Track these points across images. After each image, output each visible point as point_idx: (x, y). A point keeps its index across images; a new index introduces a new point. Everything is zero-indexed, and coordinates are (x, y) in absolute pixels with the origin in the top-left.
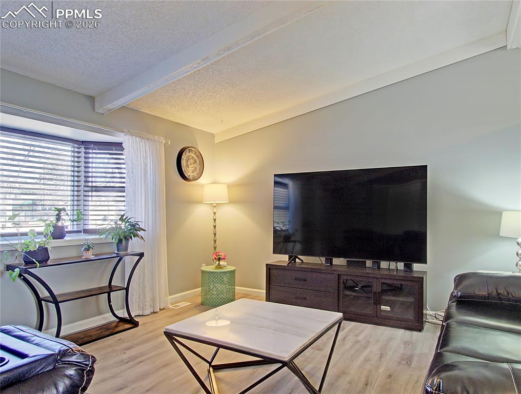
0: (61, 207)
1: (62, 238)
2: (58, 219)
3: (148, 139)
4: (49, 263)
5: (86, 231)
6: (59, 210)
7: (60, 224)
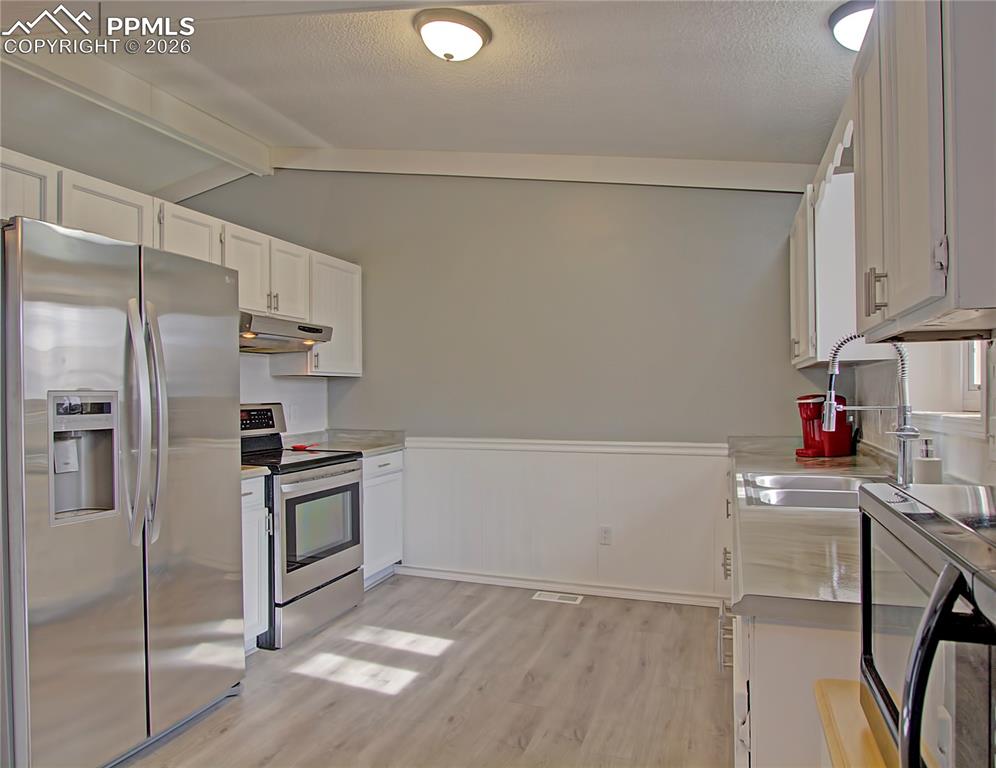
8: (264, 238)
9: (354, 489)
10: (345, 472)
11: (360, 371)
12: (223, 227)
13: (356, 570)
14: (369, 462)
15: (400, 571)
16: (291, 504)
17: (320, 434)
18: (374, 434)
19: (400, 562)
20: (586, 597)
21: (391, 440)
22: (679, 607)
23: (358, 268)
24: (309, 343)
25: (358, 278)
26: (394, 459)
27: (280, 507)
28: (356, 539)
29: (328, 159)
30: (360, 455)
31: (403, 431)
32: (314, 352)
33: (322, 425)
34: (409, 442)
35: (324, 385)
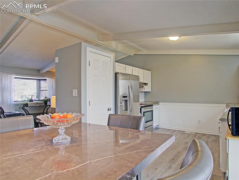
0: (33, 95)
1: (33, 102)
2: (32, 98)
3: (53, 78)
4: (28, 106)
5: (40, 100)
6: (32, 96)
7: (32, 99)
8: (137, 69)
9: (152, 111)
10: (151, 108)
11: (151, 90)
12: (132, 68)
13: (152, 125)
14: (154, 106)
15: (158, 127)
16: (144, 112)
17: (143, 102)
18: (153, 102)
19: (158, 125)
20: (195, 133)
21: (157, 103)
22: (215, 136)
23: (150, 72)
24: (144, 86)
25: (150, 74)
26: (157, 106)
27: (142, 113)
28: (152, 120)
29: (145, 52)
30: (153, 105)
31: (159, 101)
32: (144, 87)
33: (143, 100)
34: (160, 103)
35: (144, 93)
